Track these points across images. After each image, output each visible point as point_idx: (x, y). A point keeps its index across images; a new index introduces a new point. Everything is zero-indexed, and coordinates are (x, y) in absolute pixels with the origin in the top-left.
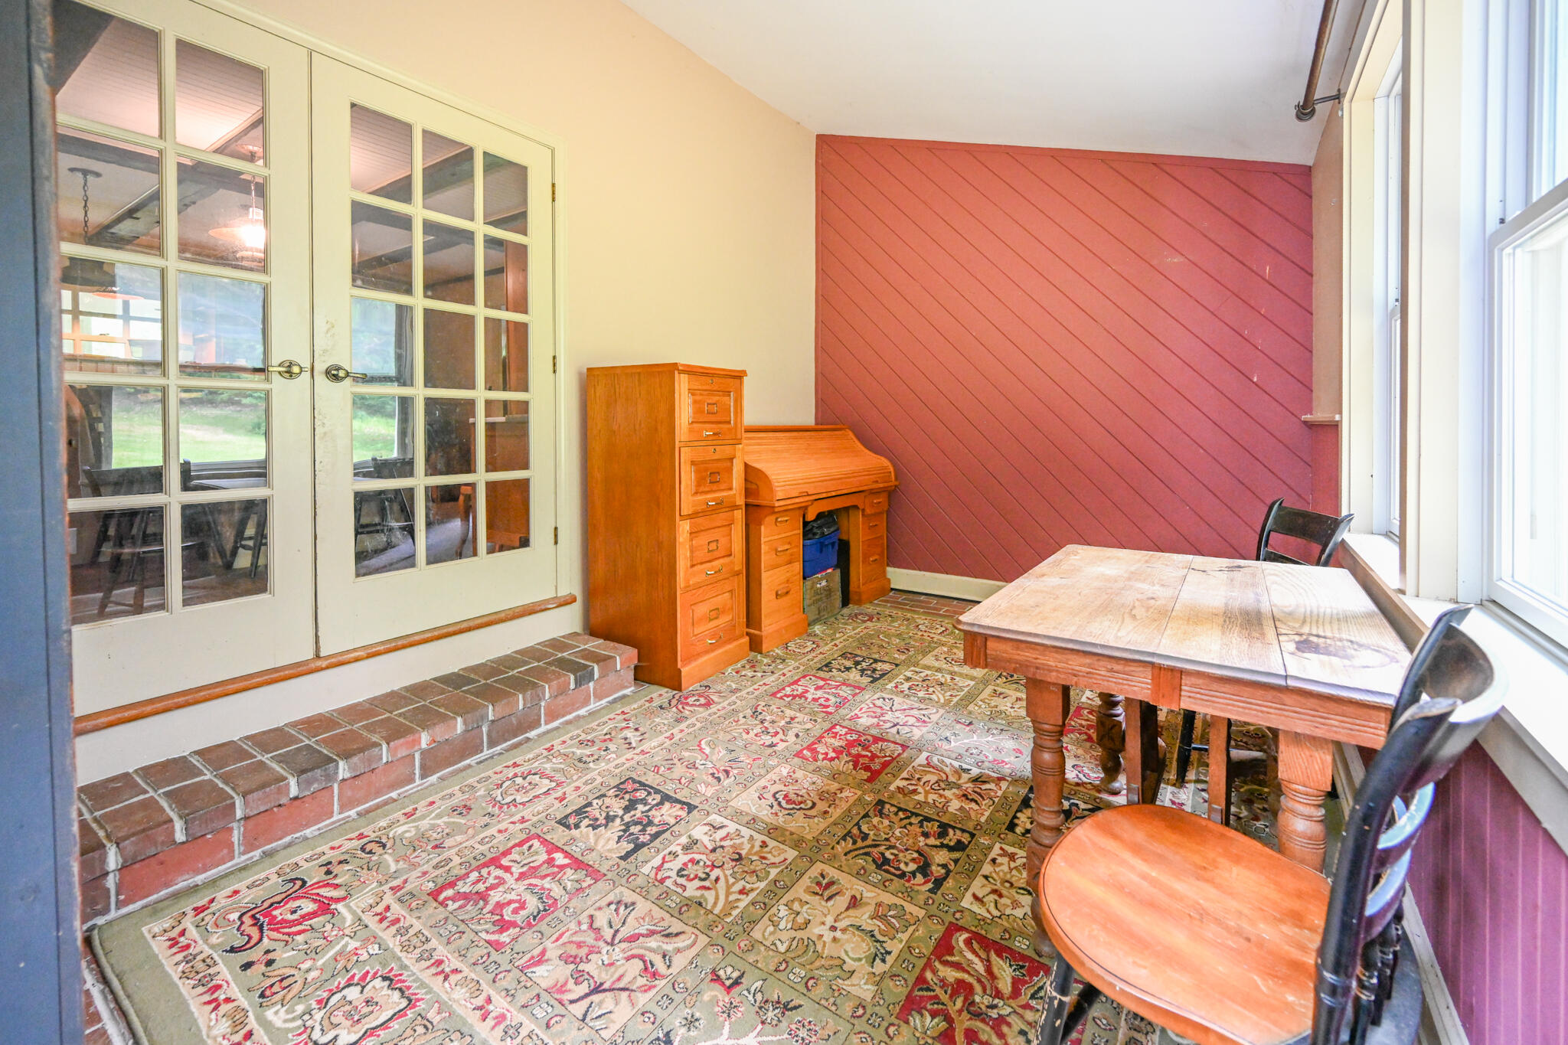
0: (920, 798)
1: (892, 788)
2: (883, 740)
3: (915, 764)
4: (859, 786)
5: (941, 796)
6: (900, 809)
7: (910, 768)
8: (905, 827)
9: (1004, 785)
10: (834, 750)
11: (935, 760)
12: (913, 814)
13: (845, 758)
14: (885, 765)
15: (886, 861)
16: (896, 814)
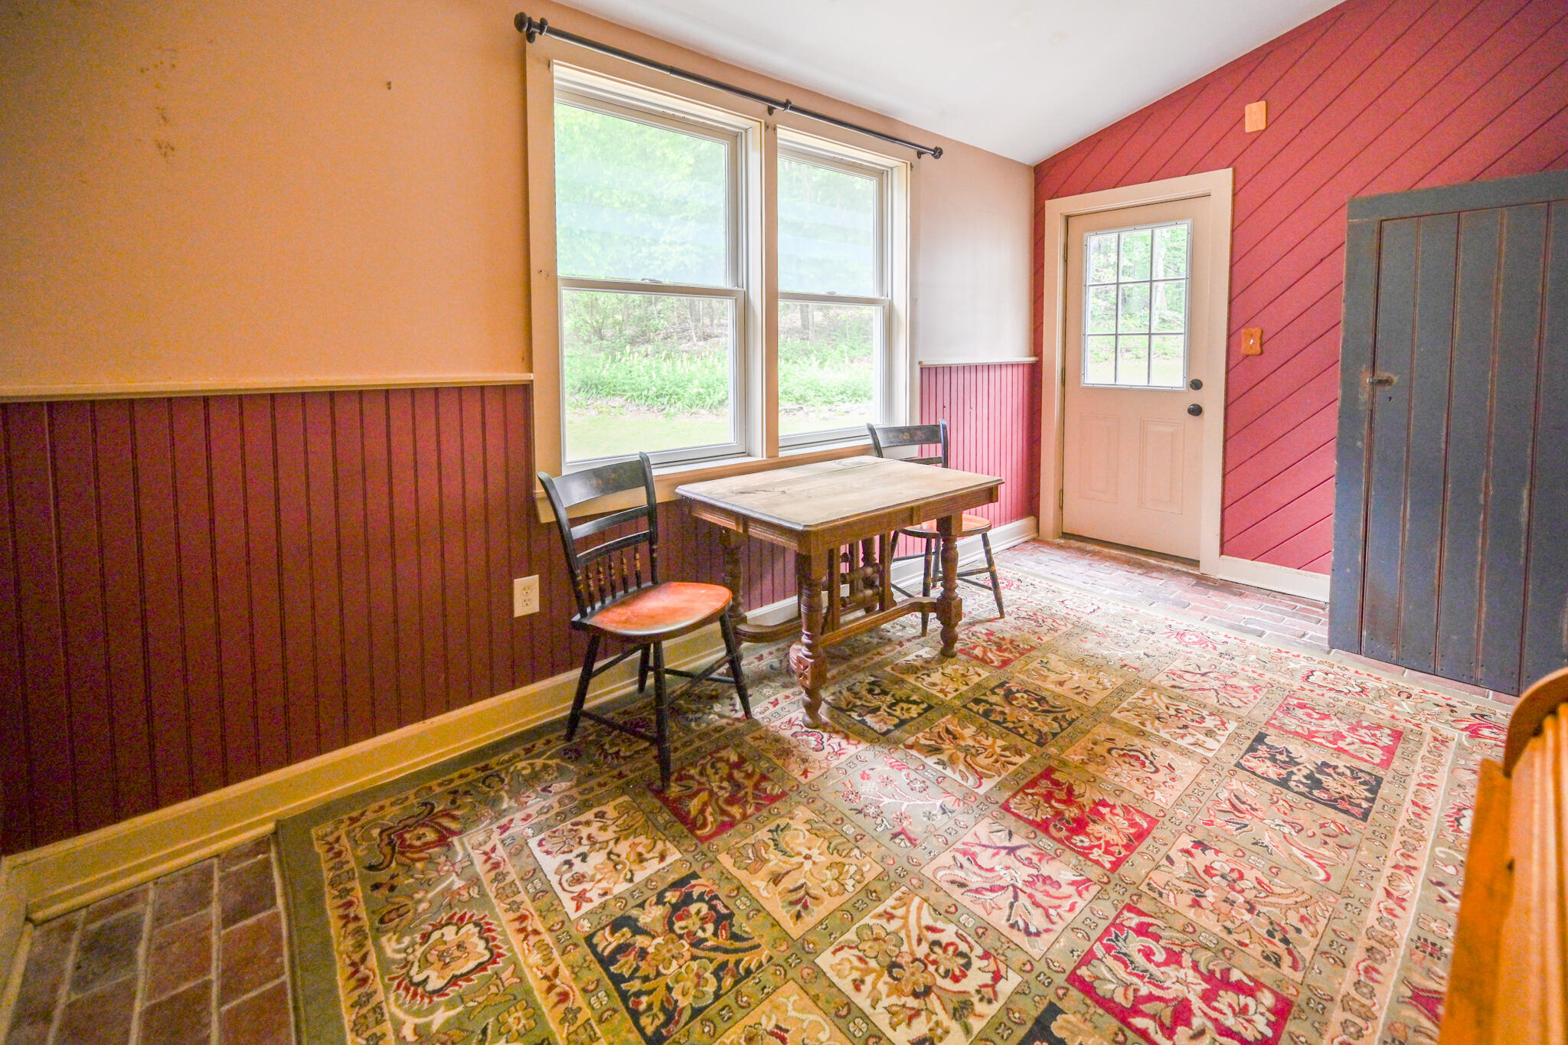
0: (1000, 743)
1: (1028, 756)
2: (1032, 823)
3: (997, 779)
4: (1064, 763)
5: (979, 742)
6: (1022, 736)
7: (1004, 774)
8: (1020, 721)
9: (911, 740)
10: (1102, 816)
11: (972, 781)
12: (1010, 730)
13: (1086, 801)
14: (1033, 784)
15: (1038, 701)
16: (1026, 733)
